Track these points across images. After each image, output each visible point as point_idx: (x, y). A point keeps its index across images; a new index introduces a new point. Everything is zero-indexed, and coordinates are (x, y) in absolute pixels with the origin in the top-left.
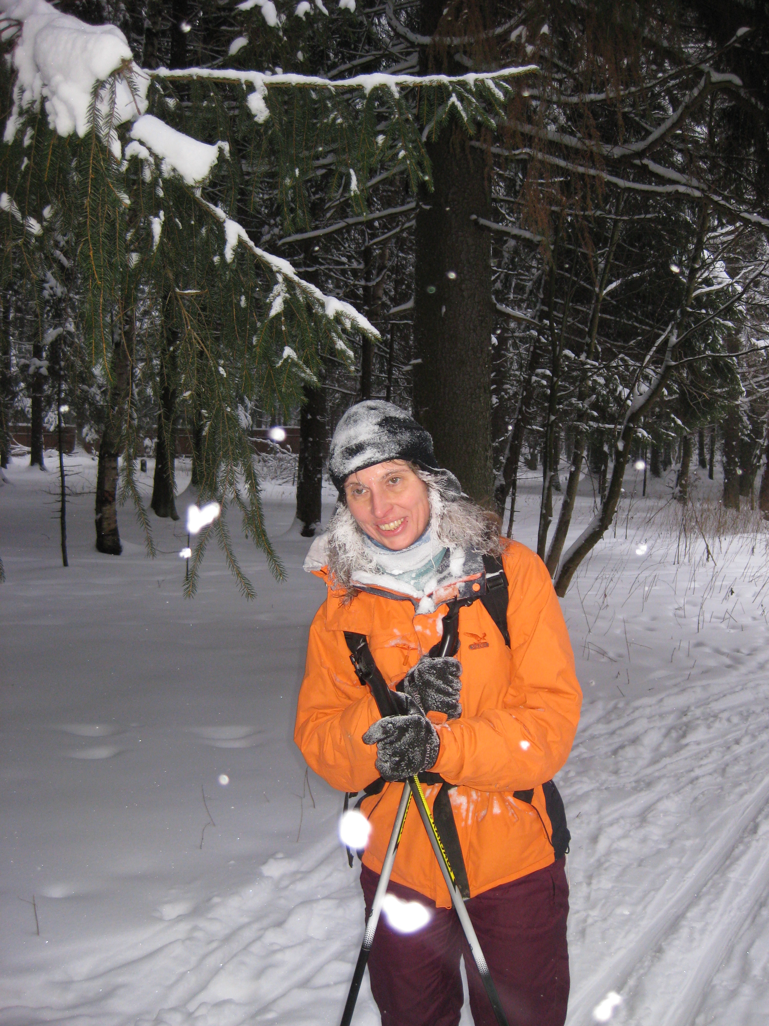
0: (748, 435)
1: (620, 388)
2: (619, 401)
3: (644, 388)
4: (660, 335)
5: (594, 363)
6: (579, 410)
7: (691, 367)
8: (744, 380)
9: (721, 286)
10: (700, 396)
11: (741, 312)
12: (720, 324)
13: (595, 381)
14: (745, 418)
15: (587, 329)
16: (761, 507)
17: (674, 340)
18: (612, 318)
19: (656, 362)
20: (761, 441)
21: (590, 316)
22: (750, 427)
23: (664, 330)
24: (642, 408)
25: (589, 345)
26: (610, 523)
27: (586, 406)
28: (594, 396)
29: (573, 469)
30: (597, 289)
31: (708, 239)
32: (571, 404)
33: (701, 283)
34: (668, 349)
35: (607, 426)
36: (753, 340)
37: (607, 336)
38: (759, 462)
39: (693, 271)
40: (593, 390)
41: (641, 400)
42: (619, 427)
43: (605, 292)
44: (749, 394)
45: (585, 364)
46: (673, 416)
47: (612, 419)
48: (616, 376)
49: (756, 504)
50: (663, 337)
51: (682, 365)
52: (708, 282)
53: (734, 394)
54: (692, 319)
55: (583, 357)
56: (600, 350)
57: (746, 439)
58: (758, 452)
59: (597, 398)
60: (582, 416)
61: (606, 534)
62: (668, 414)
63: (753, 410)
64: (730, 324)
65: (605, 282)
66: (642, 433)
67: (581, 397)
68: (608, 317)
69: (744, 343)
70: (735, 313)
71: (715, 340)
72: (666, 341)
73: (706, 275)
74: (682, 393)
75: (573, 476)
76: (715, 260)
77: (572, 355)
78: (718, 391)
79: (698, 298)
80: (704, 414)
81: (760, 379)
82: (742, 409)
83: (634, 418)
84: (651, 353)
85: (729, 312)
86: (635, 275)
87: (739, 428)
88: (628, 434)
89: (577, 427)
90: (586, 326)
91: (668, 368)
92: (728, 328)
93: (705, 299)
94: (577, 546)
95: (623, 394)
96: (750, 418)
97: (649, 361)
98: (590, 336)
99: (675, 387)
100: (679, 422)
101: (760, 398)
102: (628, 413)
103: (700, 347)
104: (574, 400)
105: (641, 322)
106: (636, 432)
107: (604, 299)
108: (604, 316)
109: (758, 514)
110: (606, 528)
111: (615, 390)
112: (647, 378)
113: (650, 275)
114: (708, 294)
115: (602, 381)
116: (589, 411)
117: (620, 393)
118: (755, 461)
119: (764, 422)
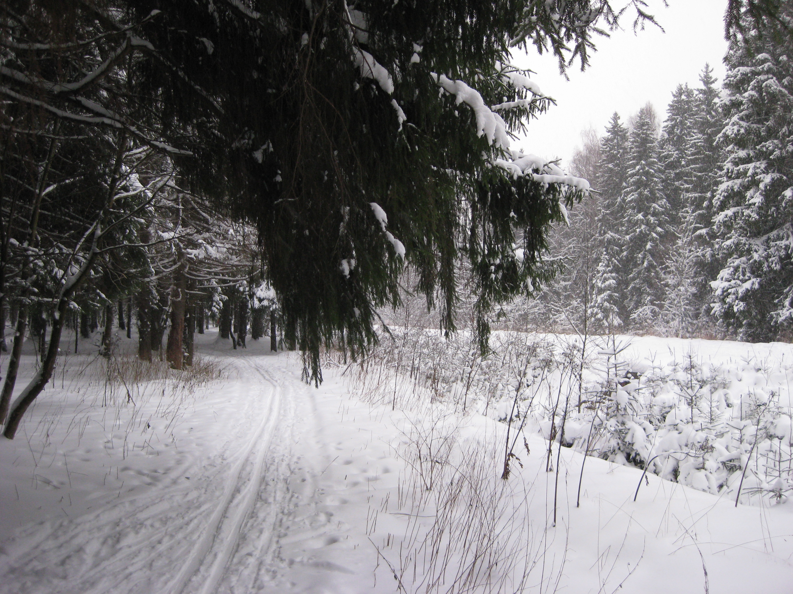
0: (156, 304)
1: (56, 269)
2: (54, 278)
3: (76, 269)
4: (89, 228)
5: (35, 249)
6: (23, 287)
7: (112, 253)
8: (152, 263)
9: (135, 192)
10: (120, 275)
11: (150, 212)
12: (135, 221)
13: (36, 264)
14: (154, 291)
15: (29, 222)
16: (169, 359)
17: (99, 232)
18: (50, 213)
19: (85, 249)
20: (167, 308)
21: (32, 212)
22: (158, 298)
23: (91, 225)
24: (74, 286)
25: (31, 235)
26: (50, 377)
27: (28, 284)
28: (35, 276)
29: (18, 334)
30: (37, 191)
31: (127, 156)
32: (16, 282)
33: (120, 189)
34: (95, 240)
35: (46, 299)
36: (160, 233)
37: (45, 227)
38: (165, 324)
39: (114, 181)
40: (34, 271)
41: (73, 279)
42: (56, 300)
43: (44, 193)
44: (157, 273)
45: (26, 250)
46: (98, 291)
47: (49, 294)
48: (53, 261)
49: (165, 356)
50: (90, 231)
51: (106, 252)
52: (125, 188)
53: (145, 273)
54: (113, 216)
55: (25, 245)
56: (39, 239)
57: (156, 307)
58: (165, 317)
59: (37, 277)
60: (25, 292)
61: (47, 386)
62: (94, 290)
63: (159, 285)
64: (143, 221)
65: (44, 185)
66: (74, 305)
67: (24, 277)
68: (46, 213)
69: (153, 234)
70: (146, 213)
71: (131, 232)
72: (93, 233)
73: (123, 183)
74: (106, 273)
75: (18, 341)
76: (131, 173)
77: (17, 243)
78: (133, 271)
79: (118, 200)
80: (123, 290)
81: (165, 262)
82: (151, 284)
83: (68, 293)
84: (80, 243)
85: (142, 212)
86: (67, 181)
87: (150, 299)
88: (63, 306)
89: (21, 301)
90: (29, 220)
91: (95, 254)
92: (141, 224)
93: (123, 201)
94: (24, 396)
95: (58, 274)
96: (158, 291)
97: (79, 249)
98: (32, 228)
99: (100, 269)
100: (103, 296)
101: (165, 276)
102: (63, 290)
103: (119, 238)
104: (18, 279)
105: (73, 218)
106: (69, 304)
107: (44, 200)
108: (43, 212)
109: (165, 364)
110: (47, 381)
111: (52, 271)
112: (77, 261)
113: (80, 181)
114: (126, 198)
115: (41, 264)
116: (31, 288)
117: (56, 273)
118: (162, 324)
119: (168, 294)
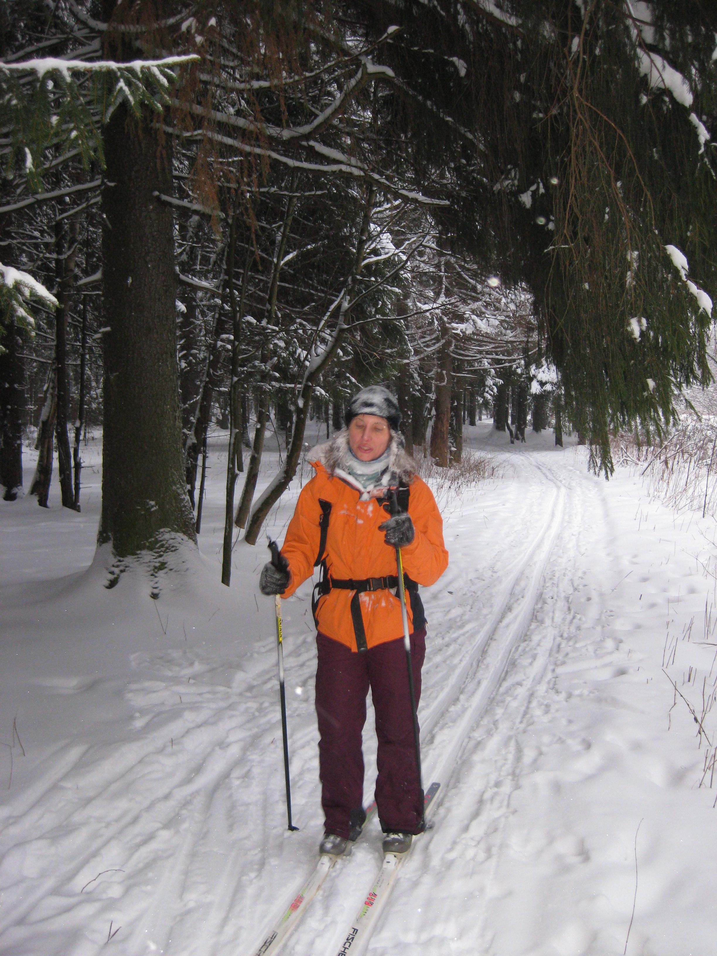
0: (419, 391)
1: (299, 350)
2: (299, 362)
3: (322, 349)
4: (335, 301)
5: (274, 328)
6: (263, 371)
7: (363, 329)
8: (411, 341)
9: (387, 256)
10: (372, 355)
11: (406, 279)
12: (389, 290)
13: (276, 344)
14: (416, 375)
15: (267, 297)
16: (432, 454)
17: (346, 305)
18: (291, 286)
19: (331, 325)
20: (430, 395)
21: (270, 285)
22: (421, 383)
23: (337, 296)
24: (319, 368)
25: (269, 312)
26: (294, 475)
27: (269, 368)
28: (276, 358)
29: (259, 426)
30: (275, 260)
31: (375, 213)
32: (254, 367)
33: (369, 254)
34: (341, 313)
35: (288, 385)
36: (419, 304)
37: (287, 303)
38: (430, 414)
39: (362, 243)
40: (275, 353)
41: (318, 361)
42: (299, 386)
43: (282, 262)
44: (417, 352)
45: (265, 329)
46: (348, 375)
47: (293, 379)
48: (295, 340)
49: (428, 453)
50: (336, 303)
51: (355, 328)
52: (375, 252)
53: (403, 354)
54: (363, 286)
55: (264, 323)
56: (280, 315)
57: (418, 394)
58: (428, 405)
59: (278, 360)
60: (265, 377)
61: (291, 484)
62: (344, 373)
63: (421, 368)
64: (397, 290)
65: (282, 253)
66: (320, 391)
67: (264, 360)
68: (287, 285)
69: (411, 307)
70: (401, 280)
71: (384, 304)
72: (339, 306)
73: (373, 246)
74: (356, 353)
75: (259, 433)
76: (381, 232)
77: (254, 321)
78: (388, 351)
79: (368, 266)
80: (377, 372)
81: (427, 339)
82: (412, 367)
83: (313, 376)
84: (326, 318)
85: (396, 279)
86: (309, 247)
87: (410, 384)
88: (307, 392)
89: (261, 387)
90: (266, 293)
91: (342, 331)
92: (396, 294)
93: (374, 267)
94: (266, 496)
95: (302, 356)
96: (420, 375)
97: (324, 326)
98: (270, 304)
99: (350, 348)
100: (354, 380)
101: (427, 356)
102: (307, 373)
103: (371, 311)
104: (257, 363)
105: (316, 290)
106: (314, 391)
107: (282, 269)
108: (283, 284)
109: (430, 460)
110: (291, 479)
111: (295, 352)
112: (323, 341)
113: (323, 245)
114: (377, 263)
115: (282, 344)
116: (271, 372)
117: (299, 355)
118: (426, 414)
119: (432, 378)
